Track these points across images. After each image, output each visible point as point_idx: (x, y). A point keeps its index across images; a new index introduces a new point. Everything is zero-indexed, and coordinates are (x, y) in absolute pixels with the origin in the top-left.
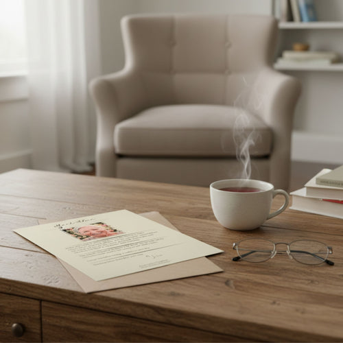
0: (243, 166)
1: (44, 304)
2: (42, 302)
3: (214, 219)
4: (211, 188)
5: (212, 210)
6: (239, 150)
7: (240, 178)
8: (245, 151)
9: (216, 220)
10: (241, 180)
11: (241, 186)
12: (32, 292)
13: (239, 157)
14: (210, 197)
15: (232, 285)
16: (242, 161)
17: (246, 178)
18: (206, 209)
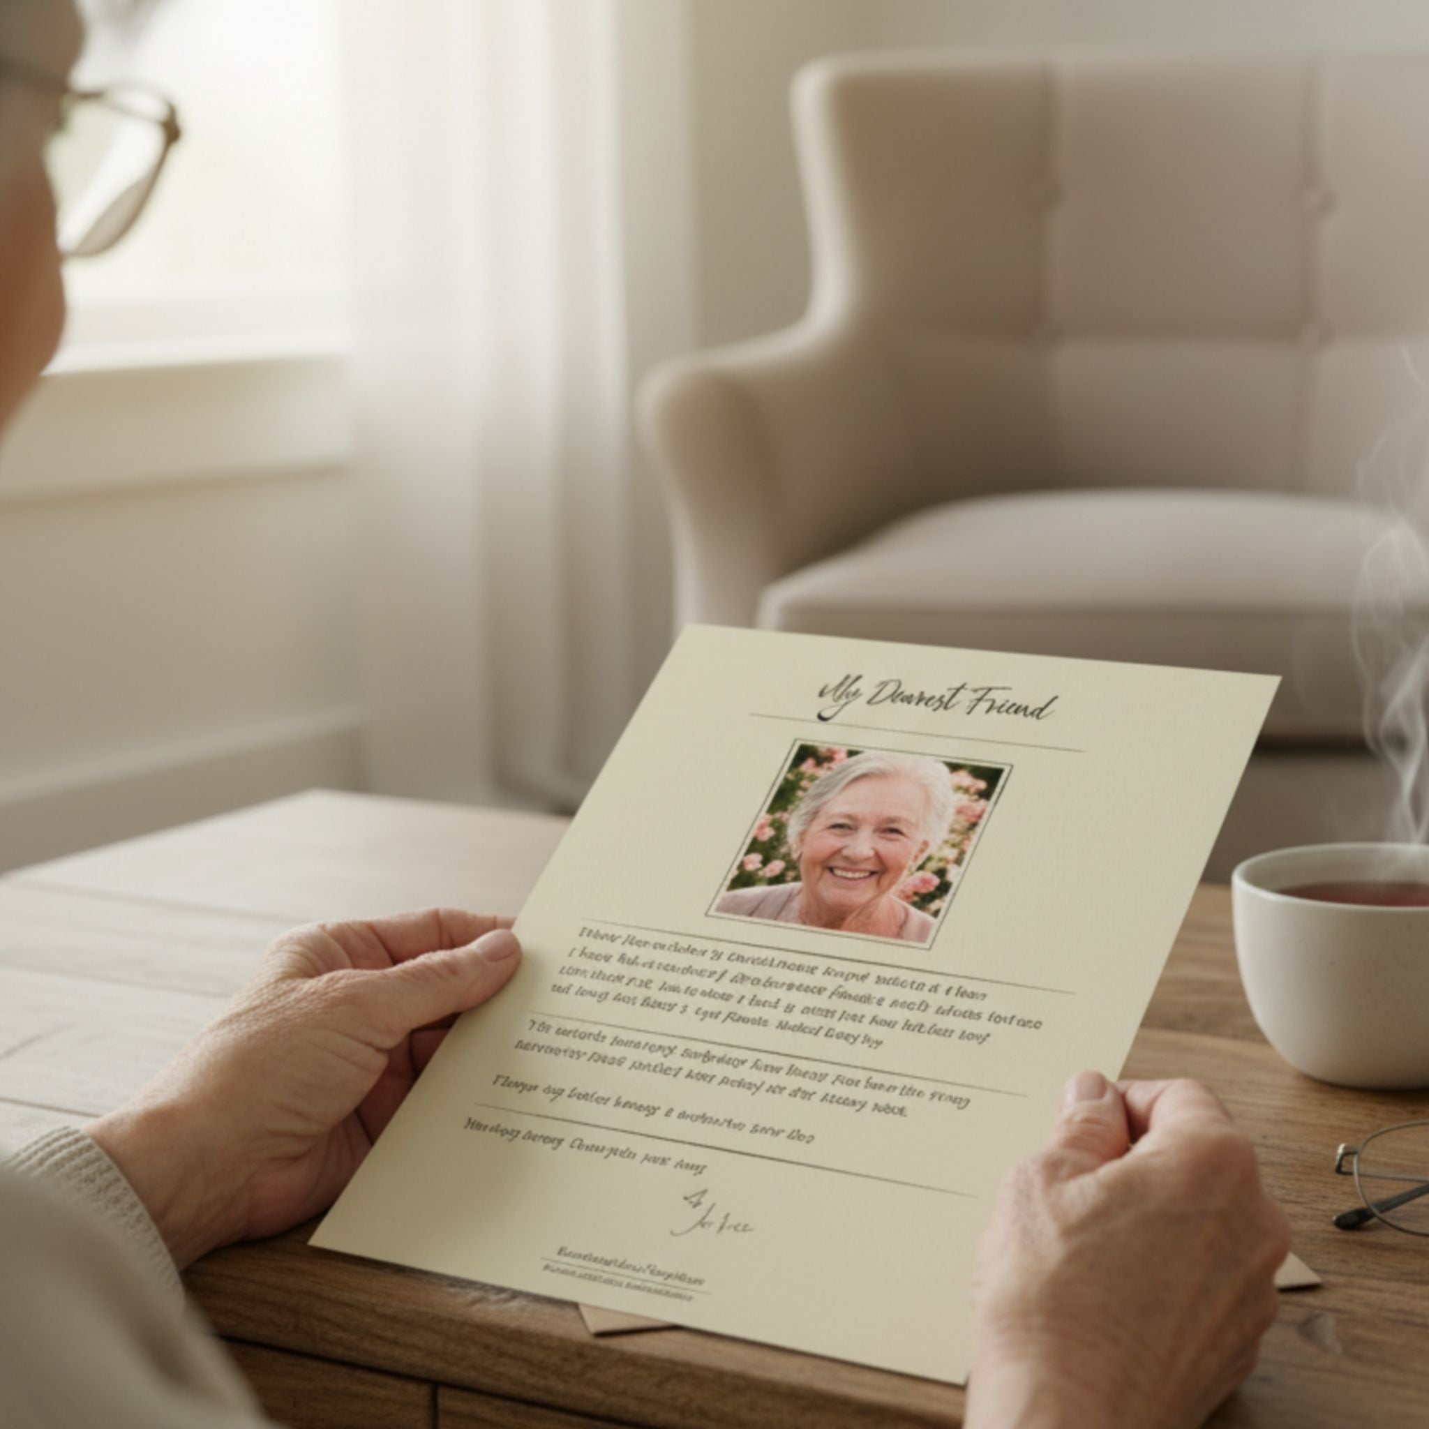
0: (1396, 782)
1: (447, 1400)
2: (441, 1391)
3: (1253, 1033)
4: (1239, 884)
5: (1239, 990)
6: (1380, 704)
7: (1379, 837)
8: (1409, 709)
9: (1263, 1041)
10: (1385, 847)
11: (1383, 875)
12: (395, 1343)
13: (1376, 740)
14: (1229, 930)
15: (1330, 1339)
16: (1392, 755)
17: (1407, 840)
18: (1213, 986)
